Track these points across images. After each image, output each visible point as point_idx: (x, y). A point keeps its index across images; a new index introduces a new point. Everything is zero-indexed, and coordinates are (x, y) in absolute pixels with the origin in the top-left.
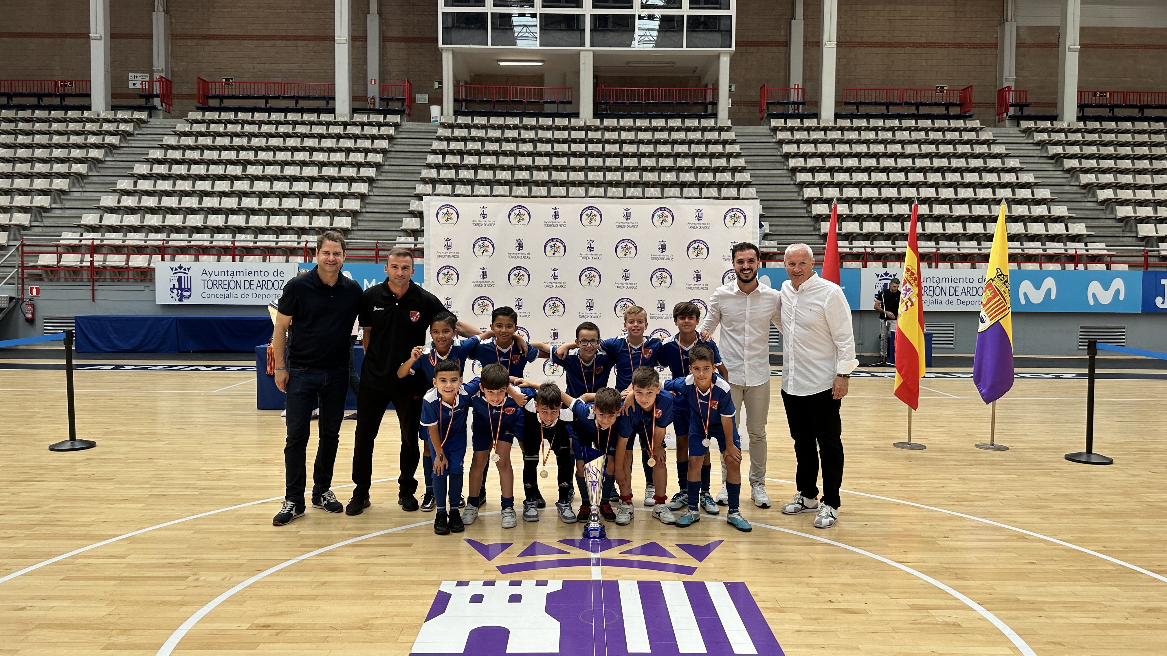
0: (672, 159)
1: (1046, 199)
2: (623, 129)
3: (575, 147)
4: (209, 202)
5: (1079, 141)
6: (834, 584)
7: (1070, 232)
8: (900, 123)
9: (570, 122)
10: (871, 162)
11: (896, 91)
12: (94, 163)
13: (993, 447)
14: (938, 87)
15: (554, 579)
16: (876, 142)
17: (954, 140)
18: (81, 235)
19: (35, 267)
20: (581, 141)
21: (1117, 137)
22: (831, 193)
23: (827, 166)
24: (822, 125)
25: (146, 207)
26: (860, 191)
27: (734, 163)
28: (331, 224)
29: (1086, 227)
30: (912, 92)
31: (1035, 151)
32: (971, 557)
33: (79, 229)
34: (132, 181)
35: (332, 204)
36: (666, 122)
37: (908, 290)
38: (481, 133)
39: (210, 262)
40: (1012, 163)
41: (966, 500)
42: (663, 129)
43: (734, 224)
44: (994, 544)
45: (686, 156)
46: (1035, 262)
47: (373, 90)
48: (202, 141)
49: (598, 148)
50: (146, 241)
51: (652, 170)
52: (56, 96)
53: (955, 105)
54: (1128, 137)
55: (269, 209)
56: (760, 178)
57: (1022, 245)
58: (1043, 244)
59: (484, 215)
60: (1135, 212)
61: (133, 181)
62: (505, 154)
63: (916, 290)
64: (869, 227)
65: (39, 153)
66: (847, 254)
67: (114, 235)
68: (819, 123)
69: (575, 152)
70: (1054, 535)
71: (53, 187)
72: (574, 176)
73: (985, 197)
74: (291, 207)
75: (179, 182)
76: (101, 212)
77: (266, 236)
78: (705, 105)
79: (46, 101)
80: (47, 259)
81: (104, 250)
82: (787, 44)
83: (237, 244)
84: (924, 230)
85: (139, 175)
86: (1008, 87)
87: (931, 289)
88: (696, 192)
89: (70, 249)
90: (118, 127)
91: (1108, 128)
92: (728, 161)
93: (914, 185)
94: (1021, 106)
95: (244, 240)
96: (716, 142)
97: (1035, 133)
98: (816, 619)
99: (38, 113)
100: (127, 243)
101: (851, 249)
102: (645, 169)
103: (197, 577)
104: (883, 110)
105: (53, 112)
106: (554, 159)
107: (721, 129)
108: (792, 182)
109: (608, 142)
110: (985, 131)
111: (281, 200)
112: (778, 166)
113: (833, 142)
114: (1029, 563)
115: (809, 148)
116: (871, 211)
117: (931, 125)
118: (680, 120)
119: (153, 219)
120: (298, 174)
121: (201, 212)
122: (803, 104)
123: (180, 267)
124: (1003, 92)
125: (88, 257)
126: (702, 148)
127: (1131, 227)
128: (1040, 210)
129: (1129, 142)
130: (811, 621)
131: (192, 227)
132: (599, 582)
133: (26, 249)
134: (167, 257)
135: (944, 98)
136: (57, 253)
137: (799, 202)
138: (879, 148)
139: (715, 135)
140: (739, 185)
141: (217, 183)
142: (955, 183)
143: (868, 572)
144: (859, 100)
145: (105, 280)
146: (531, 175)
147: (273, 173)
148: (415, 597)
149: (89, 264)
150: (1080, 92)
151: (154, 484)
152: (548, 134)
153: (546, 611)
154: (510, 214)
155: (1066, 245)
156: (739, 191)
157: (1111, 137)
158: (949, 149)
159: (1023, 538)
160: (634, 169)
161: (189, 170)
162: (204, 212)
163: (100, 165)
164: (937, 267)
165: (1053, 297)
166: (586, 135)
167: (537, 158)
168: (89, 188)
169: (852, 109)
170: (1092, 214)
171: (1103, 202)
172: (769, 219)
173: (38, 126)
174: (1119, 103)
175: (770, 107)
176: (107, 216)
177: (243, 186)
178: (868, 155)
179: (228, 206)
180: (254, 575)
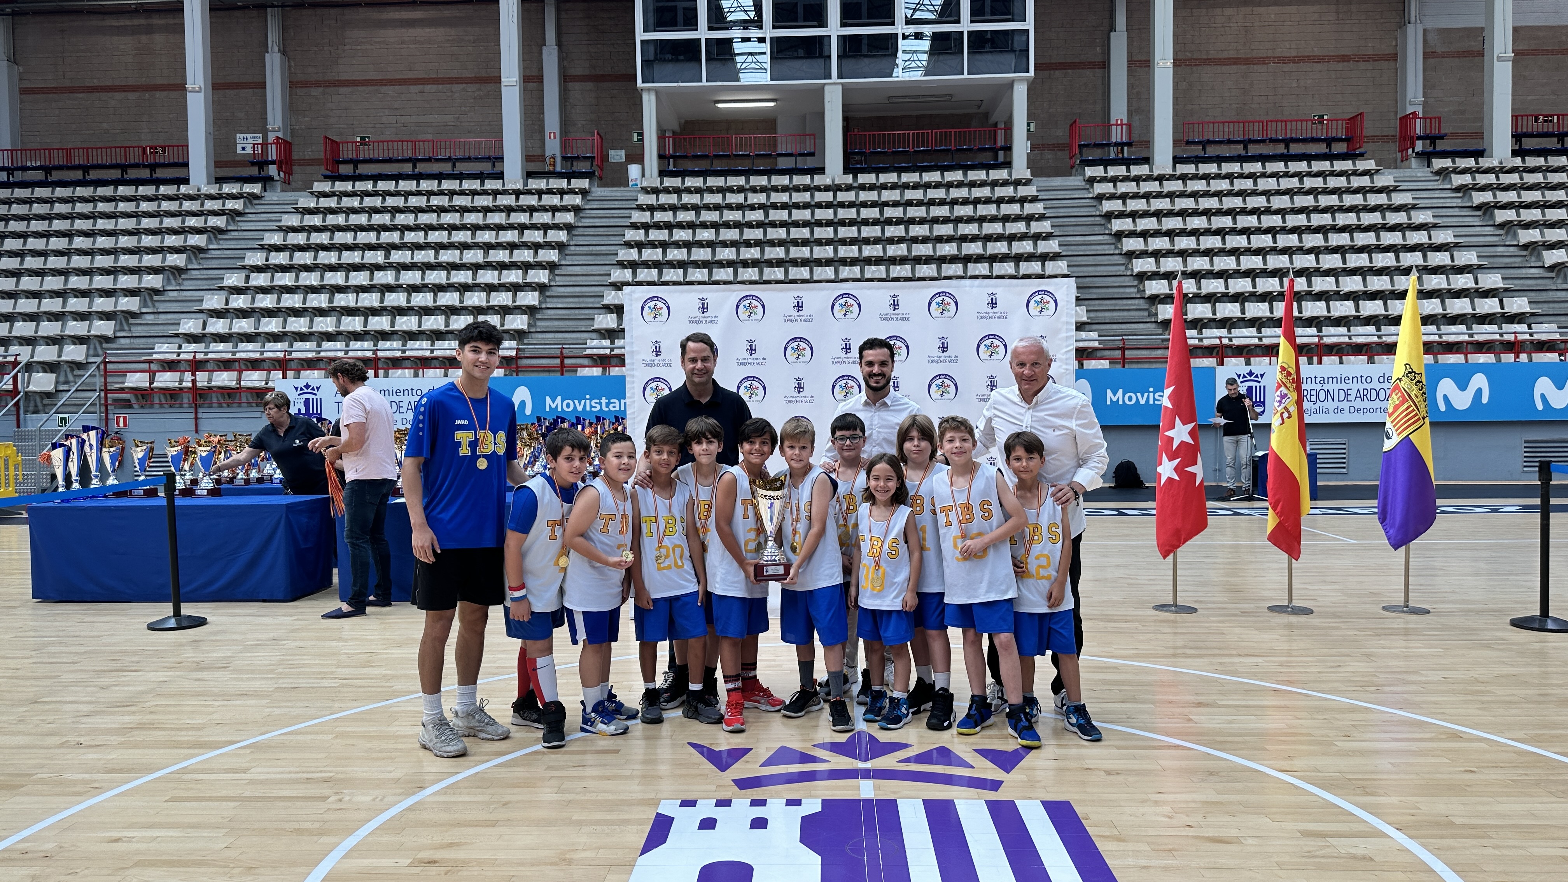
0: (951, 226)
1: (1471, 266)
2: (884, 187)
3: (820, 214)
4: (343, 300)
5: (1515, 184)
6: (1194, 802)
7: (1506, 310)
8: (1264, 167)
9: (812, 179)
10: (1226, 222)
11: (1256, 124)
12: (194, 253)
13: (1408, 609)
14: (1315, 116)
15: (811, 797)
16: (1230, 193)
17: (1340, 188)
18: (180, 347)
19: (122, 390)
20: (829, 205)
22: (1171, 264)
23: (1164, 228)
24: (1156, 173)
25: (261, 309)
26: (1211, 260)
27: (1036, 227)
29: (1530, 302)
30: (1279, 124)
31: (1455, 200)
32: (1384, 763)
33: (177, 340)
34: (242, 275)
35: (502, 298)
36: (943, 176)
37: (1283, 396)
38: (695, 199)
40: (1420, 217)
41: (1371, 684)
42: (938, 186)
43: (1041, 312)
44: (1414, 746)
45: (970, 220)
46: (1458, 352)
47: (553, 147)
48: (332, 220)
49: (851, 213)
51: (925, 240)
52: (145, 166)
53: (1340, 140)
55: (420, 307)
56: (1072, 248)
57: (1439, 329)
58: (1469, 328)
59: (704, 308)
61: (244, 275)
62: (727, 225)
63: (1294, 396)
64: (1224, 309)
65: (125, 242)
66: (1196, 347)
67: (221, 346)
68: (1151, 170)
69: (820, 220)
70: (1499, 733)
71: (143, 285)
72: (821, 252)
73: (1384, 265)
74: (450, 303)
75: (303, 275)
76: (204, 316)
77: (418, 343)
78: (995, 151)
79: (132, 174)
80: (137, 380)
81: (210, 366)
82: (1105, 65)
83: (380, 354)
84: (1300, 312)
85: (252, 266)
86: (1414, 113)
87: (1313, 393)
88: (984, 268)
89: (166, 365)
90: (224, 205)
91: (1556, 165)
92: (1028, 226)
93: (1284, 251)
94: (1432, 139)
95: (390, 349)
96: (1011, 200)
97: (1453, 176)
98: (1170, 851)
99: (122, 190)
100: (238, 355)
101: (1201, 340)
102: (915, 240)
103: (339, 797)
104: (1239, 150)
105: (140, 188)
106: (793, 230)
107: (1017, 183)
108: (1117, 252)
109: (864, 205)
110: (1383, 174)
111: (435, 295)
112: (1097, 229)
113: (1171, 195)
114: (1466, 771)
115: (1139, 205)
116: (1227, 287)
117: (1307, 169)
119: (269, 323)
120: (458, 261)
121: (333, 313)
122: (1129, 144)
123: (307, 386)
124: (1406, 121)
125: (188, 376)
126: (992, 210)
128: (1463, 281)
130: (1164, 854)
131: (321, 333)
132: (870, 801)
133: (109, 366)
134: (290, 373)
135: (1325, 131)
136: (149, 371)
137: (1127, 278)
138: (1236, 202)
139: (1009, 191)
140: (1044, 258)
141: (353, 274)
142: (1343, 246)
143: (1239, 786)
144: (1205, 138)
145: (210, 406)
146: (762, 252)
147: (426, 260)
148: (626, 822)
149: (190, 385)
150: (1515, 117)
151: (281, 673)
152: (784, 198)
153: (802, 841)
154: (737, 307)
155: (1501, 328)
156: (1043, 265)
157: (1562, 177)
158: (1332, 200)
159: (1456, 736)
160: (901, 240)
161: (315, 258)
162: (336, 313)
163: (202, 255)
164: (1320, 362)
165: (1485, 400)
166: (835, 196)
167: (769, 230)
168: (188, 285)
169: (1197, 150)
170: (1536, 285)
171: (1552, 268)
172: (1087, 302)
173: (122, 207)
175: (1084, 150)
176: (211, 321)
177: (386, 277)
178: (1220, 212)
179: (367, 304)
180: (414, 794)
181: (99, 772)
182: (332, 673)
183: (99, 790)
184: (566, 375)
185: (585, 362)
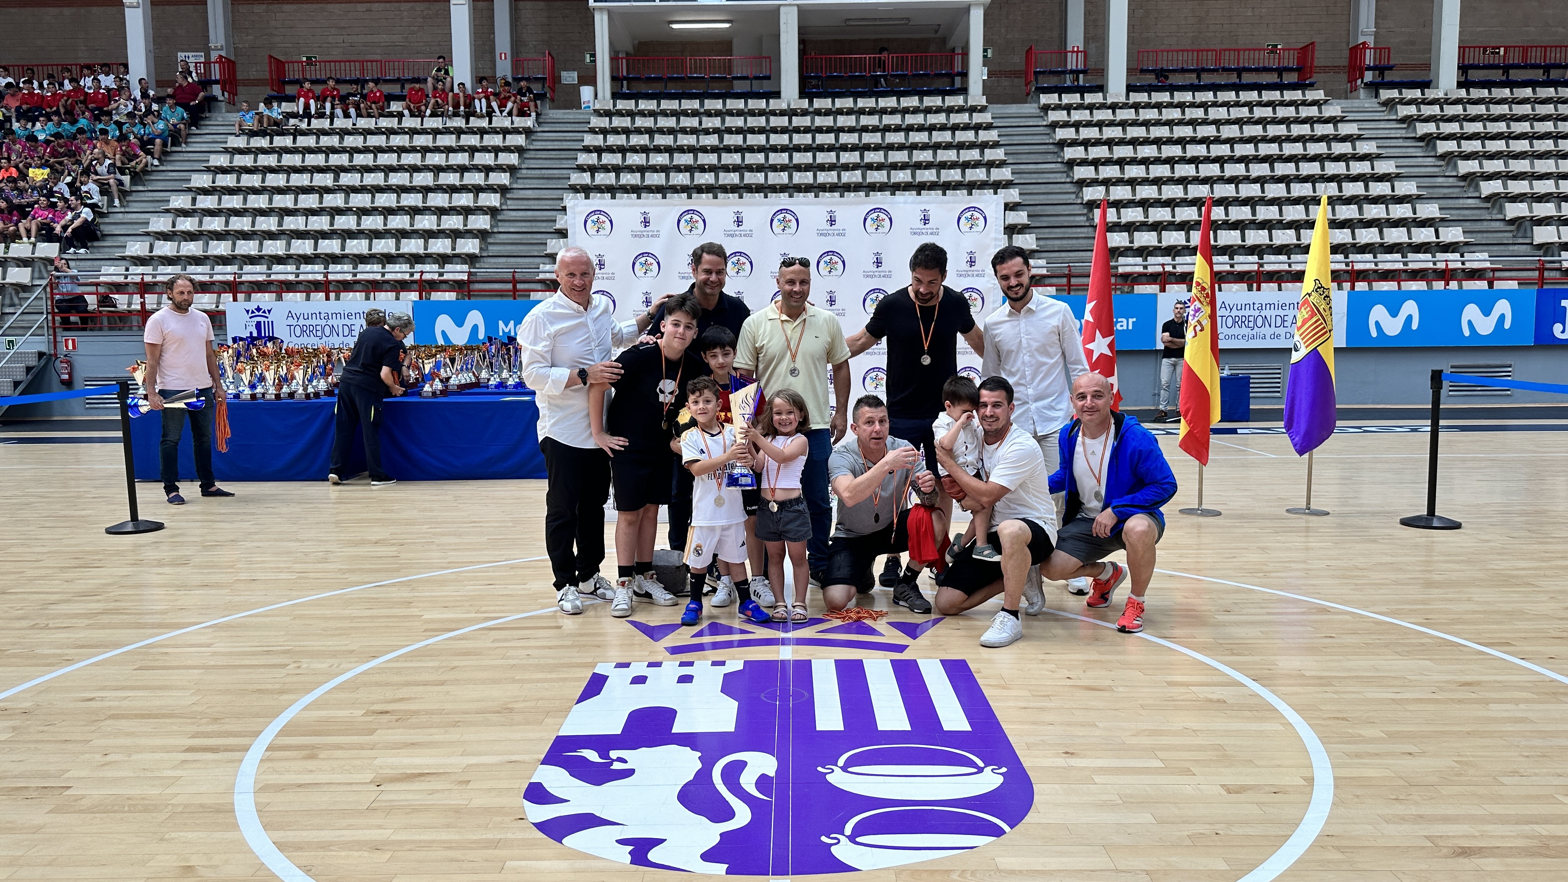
0: (906, 152)
1: (1410, 196)
2: (840, 112)
3: (777, 139)
4: (292, 223)
5: (1458, 116)
7: (1441, 239)
8: (1215, 96)
9: (768, 103)
10: (1175, 151)
11: (1210, 53)
13: (1308, 511)
14: (1268, 45)
15: (734, 659)
16: (1181, 123)
17: (1288, 118)
18: (127, 269)
20: (784, 131)
21: (1511, 109)
22: (1121, 193)
23: (1116, 157)
24: (1109, 101)
25: (209, 232)
26: (1160, 190)
27: (991, 154)
28: (454, 249)
29: (1464, 232)
30: (1233, 53)
31: (1400, 131)
32: (1254, 631)
33: (124, 262)
35: (453, 222)
36: (898, 101)
37: (1197, 310)
38: (648, 122)
39: (296, 302)
40: (1364, 148)
41: (1260, 571)
42: (894, 111)
43: (970, 227)
44: (1286, 618)
45: (925, 147)
46: (1392, 279)
47: (506, 70)
48: (279, 141)
49: (807, 139)
50: (211, 275)
51: (880, 167)
53: (1291, 70)
54: (1526, 109)
55: (370, 231)
56: (1025, 175)
57: (1375, 257)
58: (1404, 256)
59: (646, 222)
60: (1531, 210)
61: (190, 198)
62: (681, 150)
63: (1208, 310)
64: (1170, 237)
66: (1141, 275)
67: (169, 269)
68: (1105, 98)
69: (775, 146)
70: (1365, 608)
72: (774, 178)
73: (1328, 194)
74: (400, 227)
75: (251, 197)
76: (151, 239)
77: (369, 266)
78: (951, 76)
81: (158, 289)
83: (330, 277)
84: (1243, 240)
85: (198, 188)
86: (1364, 43)
87: (1251, 319)
89: (113, 288)
91: (1499, 97)
92: (982, 153)
93: (1232, 180)
94: (1380, 69)
95: (341, 272)
96: (966, 127)
97: (1398, 106)
98: (1048, 696)
101: (1145, 267)
102: (870, 167)
103: (297, 665)
104: (1192, 78)
106: (747, 155)
107: (973, 110)
108: (1068, 180)
109: (820, 130)
110: (1331, 104)
111: (386, 219)
112: (1050, 158)
113: (1123, 124)
114: (1326, 637)
115: (1091, 133)
116: (1173, 216)
117: (1257, 99)
118: (917, 98)
119: (219, 246)
120: (408, 184)
121: (282, 237)
122: (1084, 72)
123: (258, 309)
124: (1357, 51)
125: (137, 299)
126: (946, 136)
127: (1525, 230)
128: (1401, 211)
129: (1528, 115)
130: (1041, 698)
131: (271, 256)
132: (788, 662)
134: (240, 296)
135: (1277, 61)
136: (96, 293)
137: (1077, 207)
138: (1186, 131)
139: (964, 118)
140: (996, 186)
141: (302, 197)
142: (1288, 176)
146: (717, 178)
147: (375, 183)
148: (564, 680)
149: (139, 307)
150: (1462, 49)
151: (240, 568)
152: (739, 122)
153: (722, 691)
154: (679, 221)
155: (1434, 256)
156: (996, 193)
157: (1504, 109)
158: (1280, 130)
159: (1325, 610)
160: (855, 167)
161: (263, 181)
162: (286, 236)
164: (1259, 289)
165: (1415, 326)
166: (790, 122)
167: (724, 155)
168: (133, 207)
169: (1151, 79)
170: (1473, 215)
171: (1488, 199)
172: (1037, 230)
174: (1516, 62)
175: (1040, 77)
176: (159, 244)
177: (336, 200)
178: (1170, 141)
179: (317, 227)
180: (368, 662)
181: (68, 647)
182: (289, 568)
183: (70, 661)
184: (519, 299)
185: (538, 286)
